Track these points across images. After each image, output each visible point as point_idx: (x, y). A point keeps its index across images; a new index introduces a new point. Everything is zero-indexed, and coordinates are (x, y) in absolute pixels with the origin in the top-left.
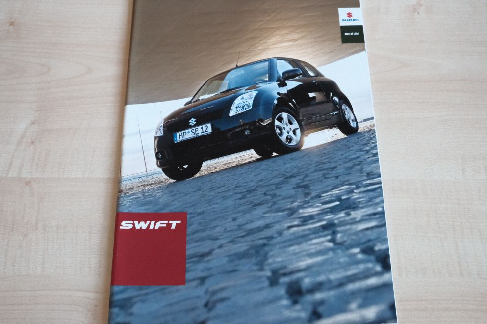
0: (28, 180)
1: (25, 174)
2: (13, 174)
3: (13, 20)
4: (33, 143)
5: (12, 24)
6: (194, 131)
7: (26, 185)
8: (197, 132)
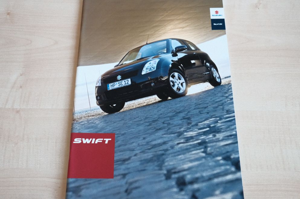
0: (18, 110)
1: (16, 106)
2: (9, 106)
3: (9, 11)
4: (21, 87)
5: (8, 14)
6: (120, 83)
7: (17, 113)
8: (122, 84)
